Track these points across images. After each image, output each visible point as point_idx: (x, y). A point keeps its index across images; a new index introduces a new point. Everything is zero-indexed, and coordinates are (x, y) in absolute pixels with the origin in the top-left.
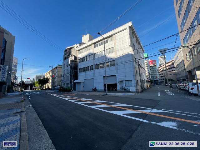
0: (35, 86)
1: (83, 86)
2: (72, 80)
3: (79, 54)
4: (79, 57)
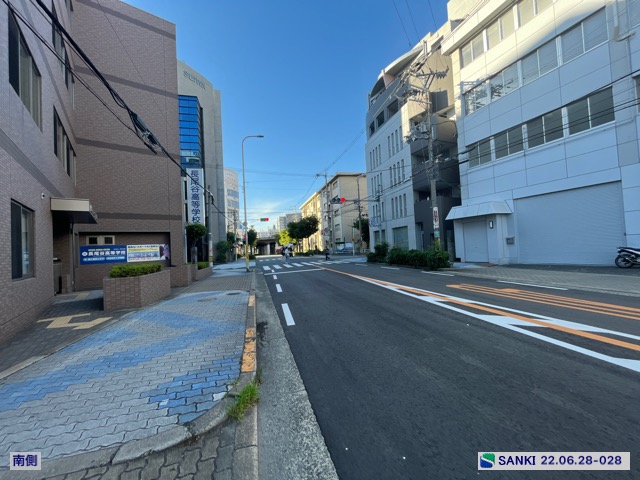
0: (279, 245)
1: (508, 239)
2: (435, 209)
3: (462, 66)
4: (462, 84)
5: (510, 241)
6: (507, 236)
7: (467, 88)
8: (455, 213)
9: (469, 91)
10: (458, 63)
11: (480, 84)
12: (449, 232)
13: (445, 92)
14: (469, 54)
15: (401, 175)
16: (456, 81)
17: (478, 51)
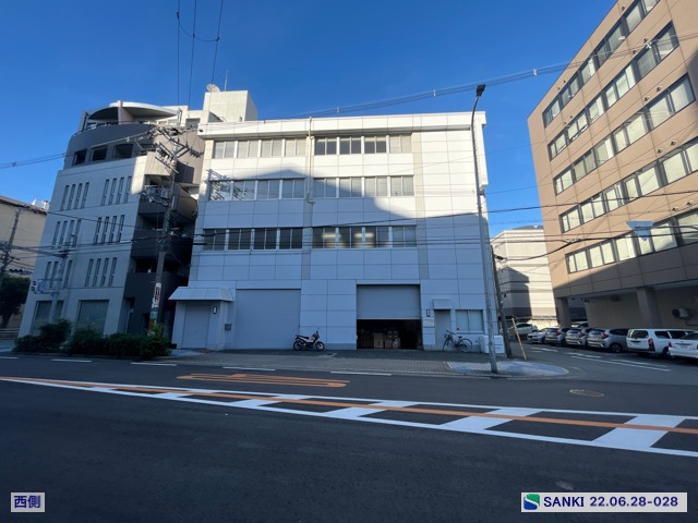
1: (226, 325)
2: (158, 285)
3: (213, 157)
4: (210, 172)
5: (228, 327)
6: (226, 322)
7: (214, 177)
8: (179, 294)
9: (216, 181)
10: (211, 152)
11: (226, 181)
12: (168, 314)
13: (192, 169)
14: (221, 151)
15: (115, 233)
16: (206, 167)
17: (229, 154)
